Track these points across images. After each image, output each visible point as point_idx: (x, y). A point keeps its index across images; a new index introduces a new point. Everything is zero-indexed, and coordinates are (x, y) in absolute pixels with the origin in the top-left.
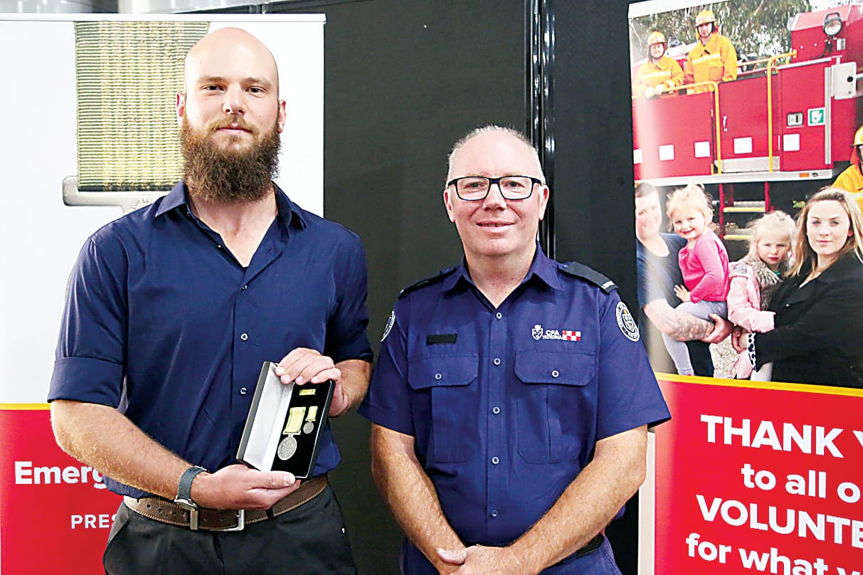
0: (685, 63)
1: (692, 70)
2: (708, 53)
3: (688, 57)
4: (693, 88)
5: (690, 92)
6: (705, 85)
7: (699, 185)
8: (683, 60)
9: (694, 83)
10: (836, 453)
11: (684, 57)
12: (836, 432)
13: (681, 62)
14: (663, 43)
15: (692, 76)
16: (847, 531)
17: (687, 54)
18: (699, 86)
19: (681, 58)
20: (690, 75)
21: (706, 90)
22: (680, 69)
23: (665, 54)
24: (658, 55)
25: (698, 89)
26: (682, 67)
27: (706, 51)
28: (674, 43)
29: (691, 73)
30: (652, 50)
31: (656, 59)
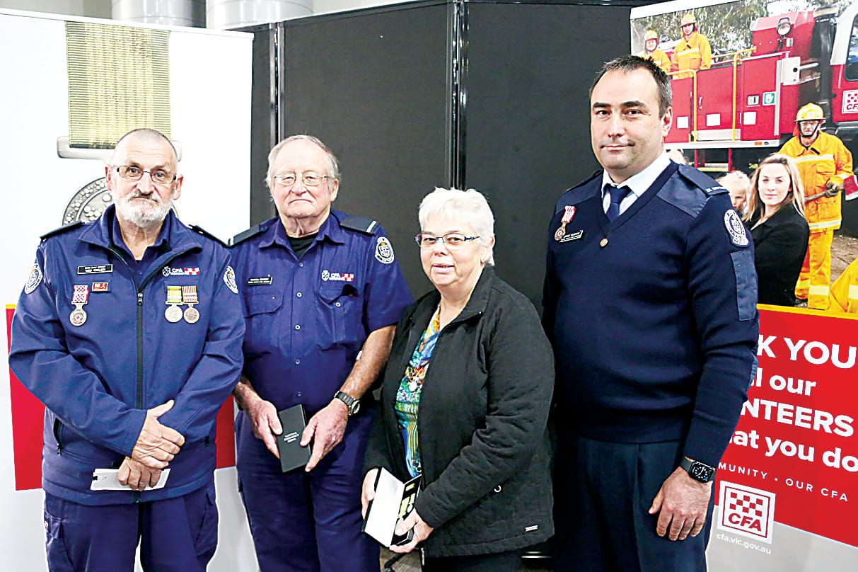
0: (672, 55)
1: (677, 61)
2: (690, 48)
3: (674, 51)
4: (677, 75)
5: (675, 78)
6: (686, 72)
7: (679, 150)
8: (671, 52)
9: (678, 70)
10: (771, 354)
11: (671, 50)
12: (771, 339)
13: (669, 54)
14: (656, 39)
15: (677, 65)
16: (774, 410)
17: (673, 48)
18: (682, 73)
19: (669, 51)
20: (675, 65)
21: (687, 76)
22: (668, 59)
23: (657, 48)
24: (652, 49)
25: (681, 75)
26: (670, 58)
27: (688, 46)
28: (664, 39)
29: (676, 63)
30: (648, 45)
31: (650, 51)
